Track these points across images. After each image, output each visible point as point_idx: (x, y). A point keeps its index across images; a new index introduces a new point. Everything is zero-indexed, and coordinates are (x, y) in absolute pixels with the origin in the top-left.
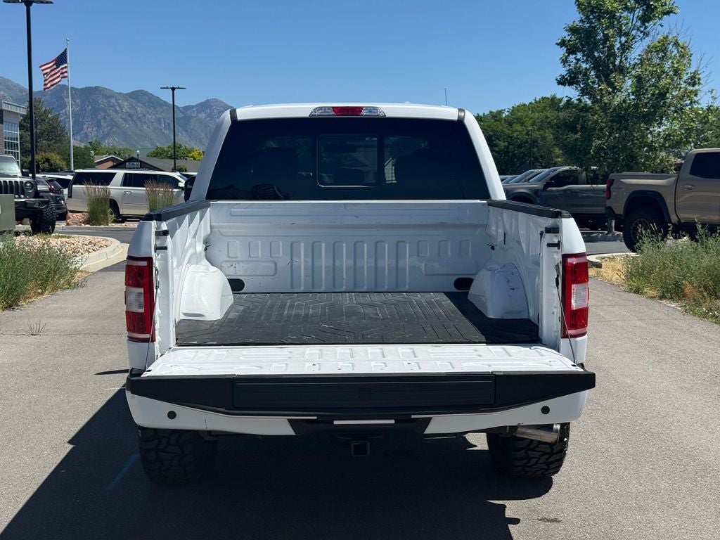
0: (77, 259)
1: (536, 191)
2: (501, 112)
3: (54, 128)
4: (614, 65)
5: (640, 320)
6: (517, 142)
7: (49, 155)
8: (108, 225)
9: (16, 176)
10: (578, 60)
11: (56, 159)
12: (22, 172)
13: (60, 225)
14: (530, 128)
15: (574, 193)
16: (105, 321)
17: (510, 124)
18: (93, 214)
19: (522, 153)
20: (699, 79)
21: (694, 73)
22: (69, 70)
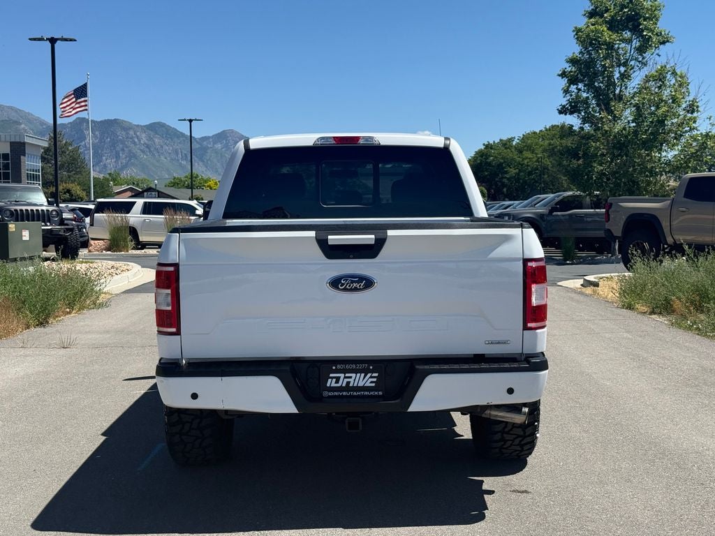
0: (102, 281)
1: (542, 216)
2: (511, 140)
3: (74, 159)
4: (614, 95)
5: (628, 332)
6: (528, 169)
7: (70, 186)
8: (128, 251)
9: (42, 205)
10: (579, 90)
11: (77, 190)
12: (48, 201)
13: (83, 252)
14: (539, 156)
15: (580, 218)
16: (129, 336)
17: (521, 152)
18: (114, 241)
19: (532, 179)
20: (698, 107)
21: (693, 101)
22: (89, 103)
